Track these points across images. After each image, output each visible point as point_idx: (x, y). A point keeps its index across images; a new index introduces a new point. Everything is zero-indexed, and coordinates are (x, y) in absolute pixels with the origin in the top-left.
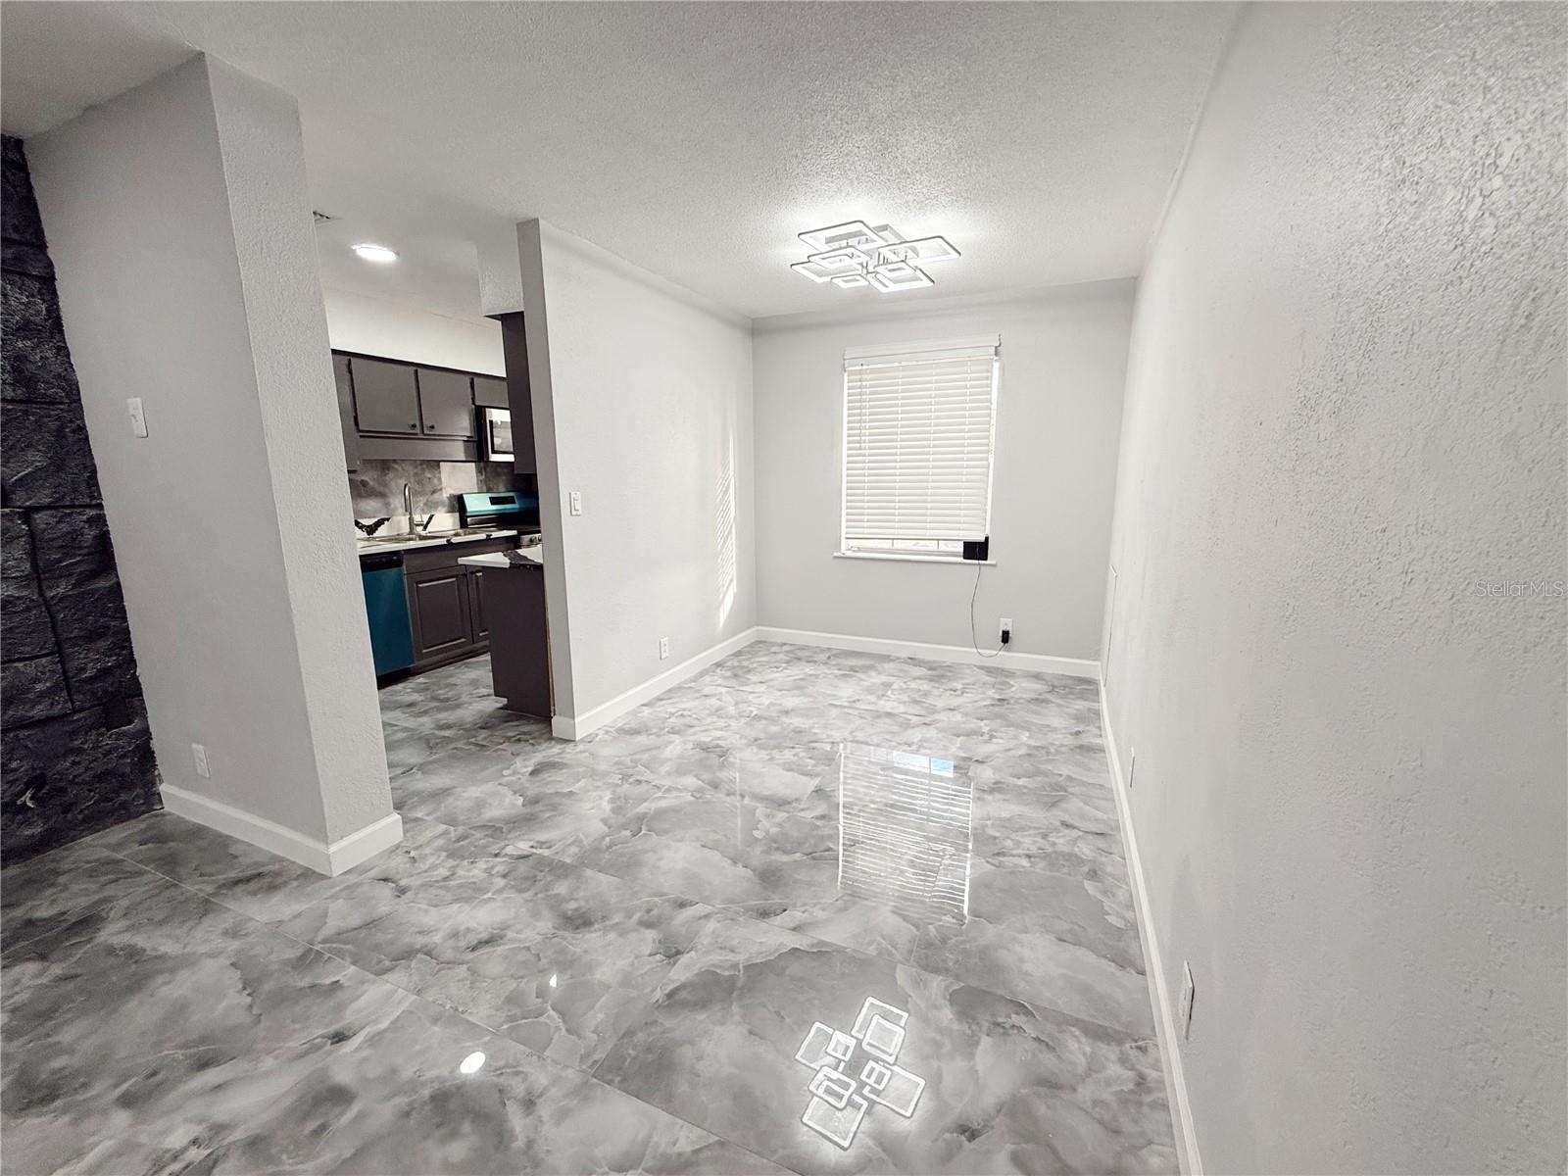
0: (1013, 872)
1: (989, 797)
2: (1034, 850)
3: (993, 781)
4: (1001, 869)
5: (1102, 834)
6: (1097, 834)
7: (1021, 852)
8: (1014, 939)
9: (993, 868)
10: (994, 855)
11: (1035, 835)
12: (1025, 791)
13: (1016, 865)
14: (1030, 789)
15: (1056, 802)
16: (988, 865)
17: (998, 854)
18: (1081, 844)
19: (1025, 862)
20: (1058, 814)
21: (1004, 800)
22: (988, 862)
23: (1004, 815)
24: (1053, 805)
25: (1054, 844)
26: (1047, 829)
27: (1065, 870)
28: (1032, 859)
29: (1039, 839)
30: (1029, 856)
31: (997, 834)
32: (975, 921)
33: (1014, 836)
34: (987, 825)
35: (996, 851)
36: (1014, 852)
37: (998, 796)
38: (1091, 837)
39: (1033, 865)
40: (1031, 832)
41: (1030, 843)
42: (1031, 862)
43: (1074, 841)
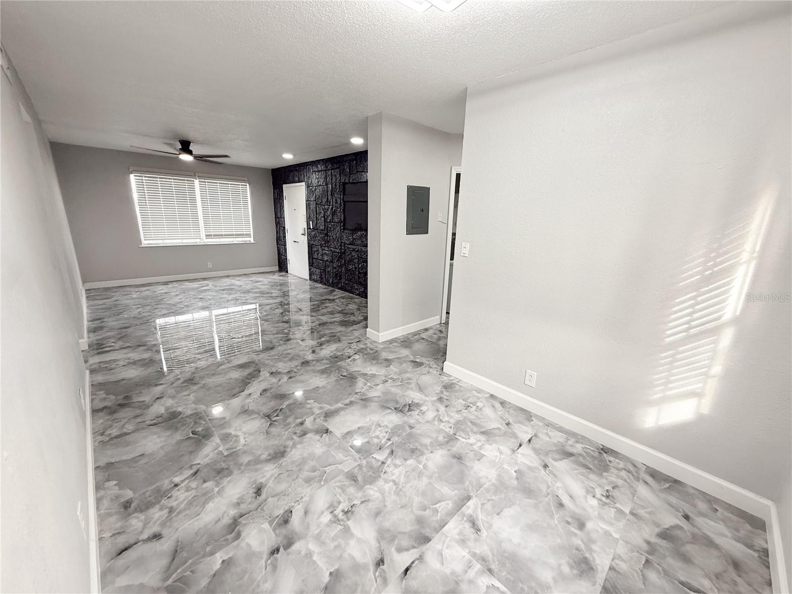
0: (181, 469)
1: (233, 512)
2: (175, 493)
3: (243, 534)
4: (189, 466)
5: (121, 553)
6: (126, 549)
7: (183, 485)
8: (165, 442)
9: (194, 463)
10: (198, 470)
11: (178, 505)
12: (208, 549)
13: (181, 474)
14: (204, 556)
15: (174, 559)
16: (198, 462)
17: (196, 473)
18: (140, 525)
19: (177, 480)
20: (165, 546)
21: (219, 520)
22: (199, 464)
23: (210, 505)
24: (175, 553)
25: (161, 509)
26: (171, 519)
27: (148, 494)
28: (173, 485)
29: (174, 504)
30: (176, 485)
31: (205, 485)
32: (187, 436)
33: (193, 493)
34: (216, 487)
35: (198, 473)
36: (186, 482)
37: (226, 520)
38: (132, 541)
39: (172, 482)
40: (182, 506)
41: (181, 496)
42: (173, 482)
43: (146, 524)
